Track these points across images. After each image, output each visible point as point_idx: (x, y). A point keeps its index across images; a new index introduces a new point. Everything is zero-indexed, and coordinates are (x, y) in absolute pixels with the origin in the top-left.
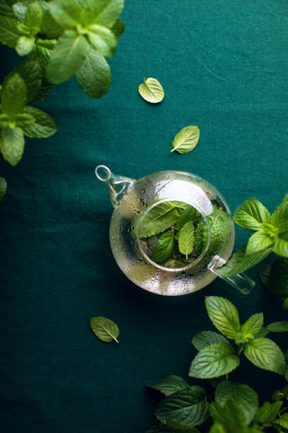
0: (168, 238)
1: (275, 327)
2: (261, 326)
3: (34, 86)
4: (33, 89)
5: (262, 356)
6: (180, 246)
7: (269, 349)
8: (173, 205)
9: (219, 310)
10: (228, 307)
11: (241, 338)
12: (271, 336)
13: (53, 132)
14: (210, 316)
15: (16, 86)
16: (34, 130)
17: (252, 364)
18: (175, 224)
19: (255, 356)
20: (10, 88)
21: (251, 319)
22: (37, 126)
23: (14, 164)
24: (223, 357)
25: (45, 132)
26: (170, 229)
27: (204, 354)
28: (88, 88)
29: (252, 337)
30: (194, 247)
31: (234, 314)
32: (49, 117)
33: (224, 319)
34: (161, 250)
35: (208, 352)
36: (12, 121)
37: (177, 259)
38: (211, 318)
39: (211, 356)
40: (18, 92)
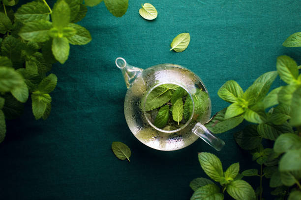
0: (165, 111)
1: (247, 173)
2: (238, 172)
3: (75, 9)
4: (75, 12)
5: (239, 193)
6: (173, 116)
7: (244, 187)
8: (168, 88)
9: (208, 162)
10: (214, 159)
11: (224, 180)
12: (245, 179)
13: (89, 41)
14: (202, 166)
15: (63, 9)
16: (75, 39)
17: (233, 198)
18: (170, 101)
19: (234, 193)
20: (58, 10)
21: (230, 167)
22: (78, 36)
23: (62, 62)
24: (212, 194)
25: (83, 41)
26: (166, 104)
27: (199, 193)
28: (112, 10)
29: (232, 179)
30: (183, 117)
31: (219, 164)
32: (86, 30)
33: (212, 168)
34: (160, 119)
35: (201, 191)
36: (60, 33)
37: (172, 125)
38: (203, 168)
39: (204, 194)
40: (64, 13)
